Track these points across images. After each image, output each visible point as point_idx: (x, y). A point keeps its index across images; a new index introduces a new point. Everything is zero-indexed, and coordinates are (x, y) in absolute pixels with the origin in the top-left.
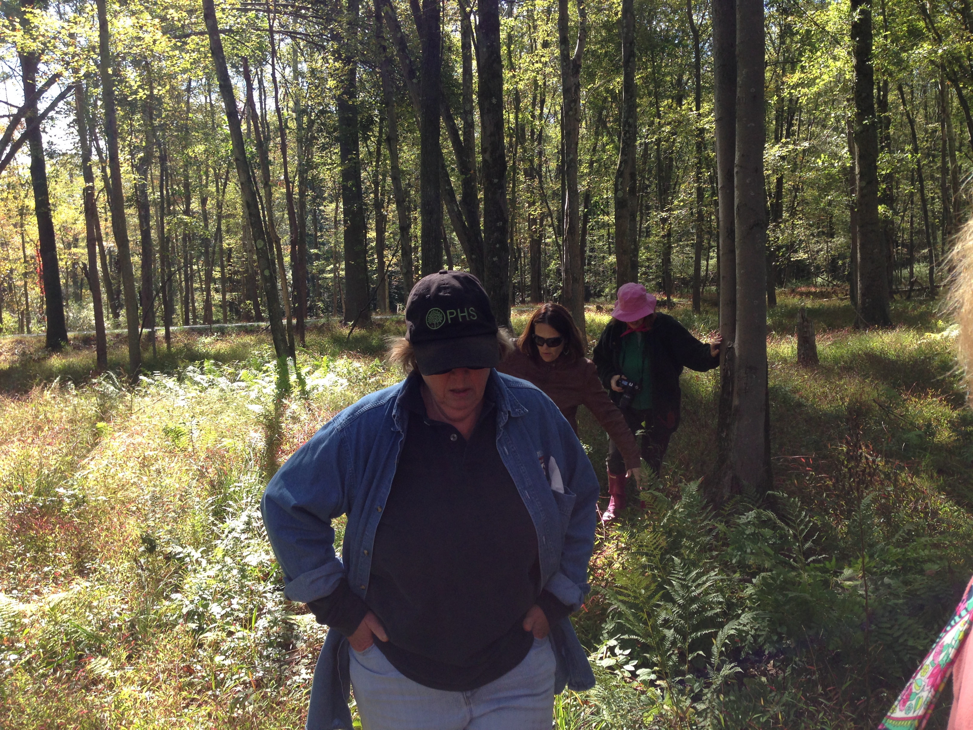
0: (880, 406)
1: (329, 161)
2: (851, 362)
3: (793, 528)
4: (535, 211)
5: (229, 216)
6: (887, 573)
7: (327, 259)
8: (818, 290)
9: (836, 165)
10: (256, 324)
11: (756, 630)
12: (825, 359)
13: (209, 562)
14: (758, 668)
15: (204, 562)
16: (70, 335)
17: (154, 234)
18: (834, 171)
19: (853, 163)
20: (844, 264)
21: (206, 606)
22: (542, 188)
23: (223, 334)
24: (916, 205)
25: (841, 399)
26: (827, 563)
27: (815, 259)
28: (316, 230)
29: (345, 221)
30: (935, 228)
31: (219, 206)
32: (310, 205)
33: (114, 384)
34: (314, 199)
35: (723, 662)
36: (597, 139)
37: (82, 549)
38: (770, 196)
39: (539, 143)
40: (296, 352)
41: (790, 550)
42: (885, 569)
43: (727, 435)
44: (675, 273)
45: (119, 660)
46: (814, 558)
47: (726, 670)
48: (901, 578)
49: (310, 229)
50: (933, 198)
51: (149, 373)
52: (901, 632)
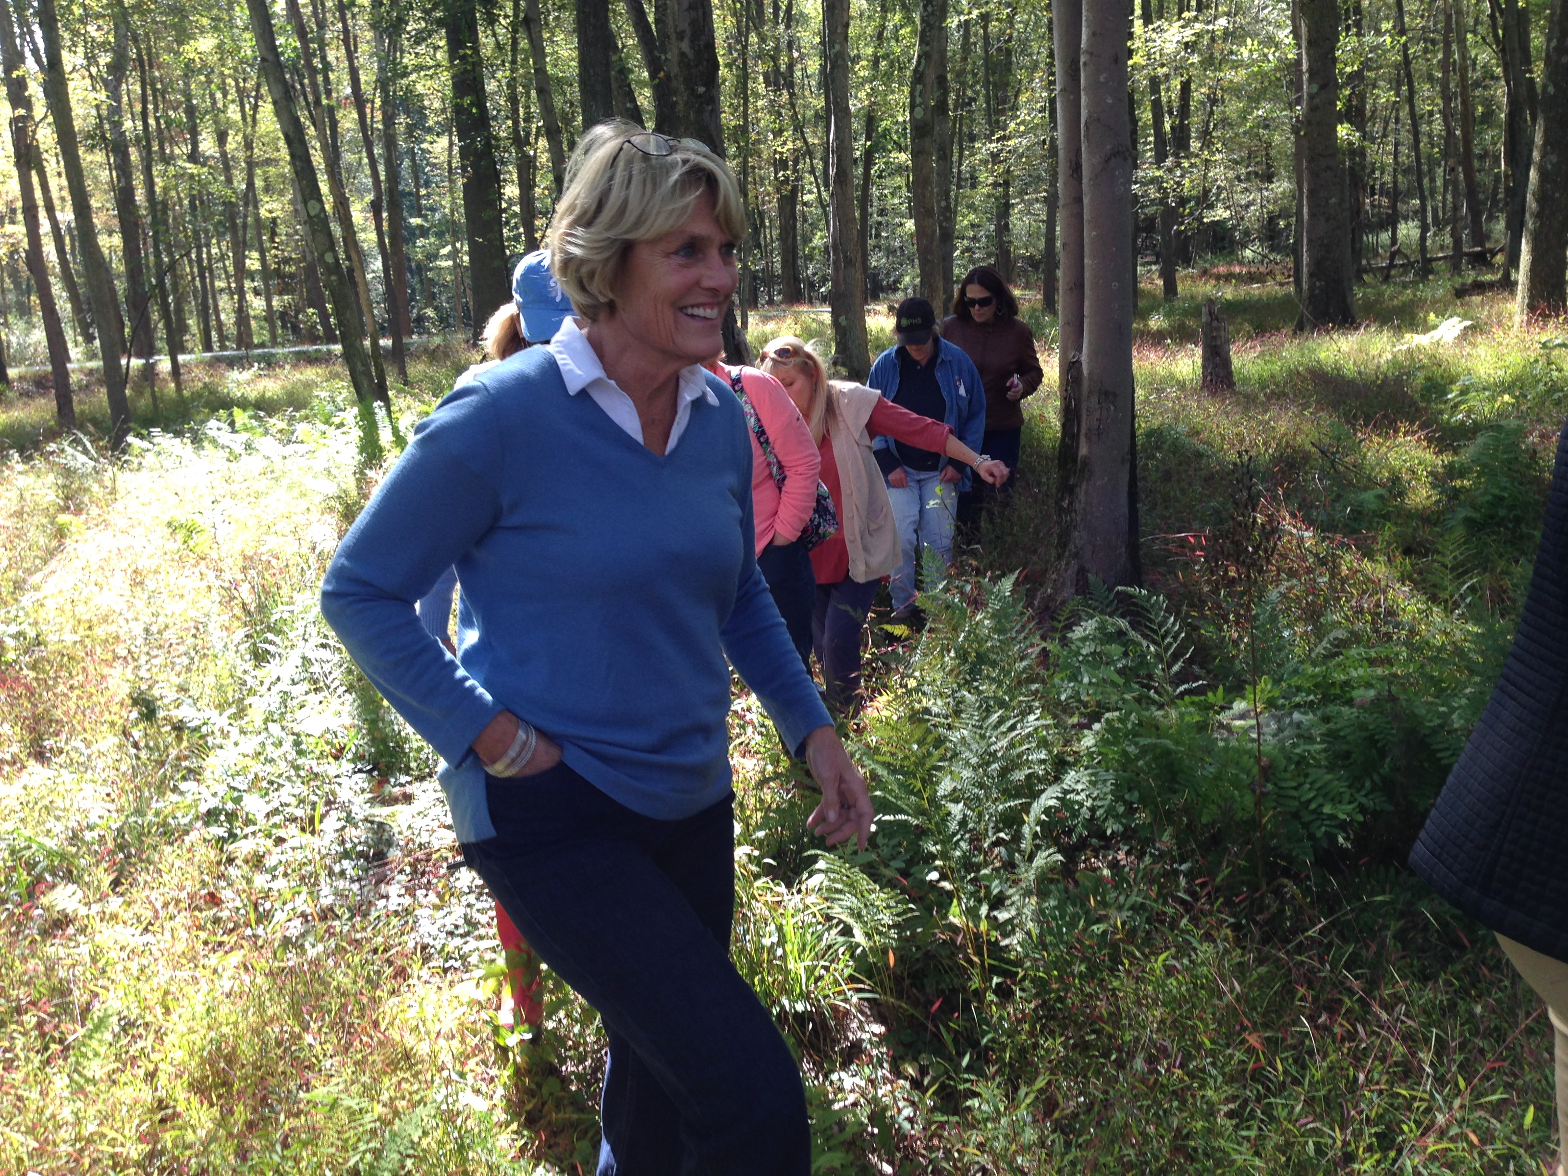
0: (1322, 452)
1: (431, 63)
2: (1286, 384)
3: (1155, 642)
4: (785, 143)
5: (268, 162)
6: (1298, 706)
7: (440, 235)
8: (1244, 270)
9: (1271, 57)
10: (324, 348)
11: (1094, 799)
12: (1246, 380)
13: (243, 732)
14: (1104, 857)
15: (235, 733)
16: (12, 373)
17: (140, 196)
18: (1266, 67)
19: (1299, 55)
20: (1288, 225)
21: (237, 800)
22: (793, 106)
23: (269, 365)
24: (1404, 125)
25: (1264, 444)
26: (1210, 694)
27: (1242, 218)
28: (418, 186)
29: (464, 168)
30: (1433, 163)
31: (248, 145)
32: (405, 141)
33: (85, 452)
34: (410, 129)
35: (1038, 847)
36: (884, 18)
37: (37, 719)
38: (1170, 113)
39: (788, 27)
40: (390, 393)
41: (1150, 677)
42: (1298, 699)
43: (1070, 503)
44: (1016, 248)
45: (98, 887)
46: (1186, 686)
47: (1040, 860)
48: (1319, 713)
49: (407, 184)
50: (1431, 113)
51: (144, 432)
52: (1311, 795)
